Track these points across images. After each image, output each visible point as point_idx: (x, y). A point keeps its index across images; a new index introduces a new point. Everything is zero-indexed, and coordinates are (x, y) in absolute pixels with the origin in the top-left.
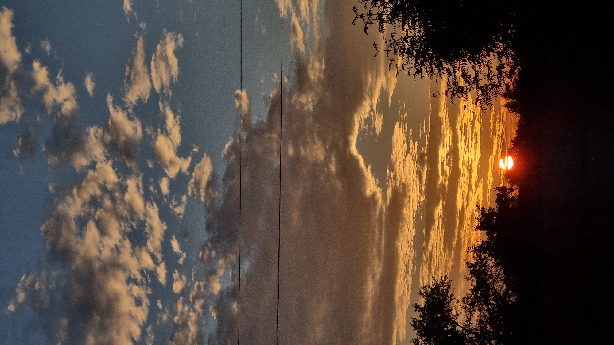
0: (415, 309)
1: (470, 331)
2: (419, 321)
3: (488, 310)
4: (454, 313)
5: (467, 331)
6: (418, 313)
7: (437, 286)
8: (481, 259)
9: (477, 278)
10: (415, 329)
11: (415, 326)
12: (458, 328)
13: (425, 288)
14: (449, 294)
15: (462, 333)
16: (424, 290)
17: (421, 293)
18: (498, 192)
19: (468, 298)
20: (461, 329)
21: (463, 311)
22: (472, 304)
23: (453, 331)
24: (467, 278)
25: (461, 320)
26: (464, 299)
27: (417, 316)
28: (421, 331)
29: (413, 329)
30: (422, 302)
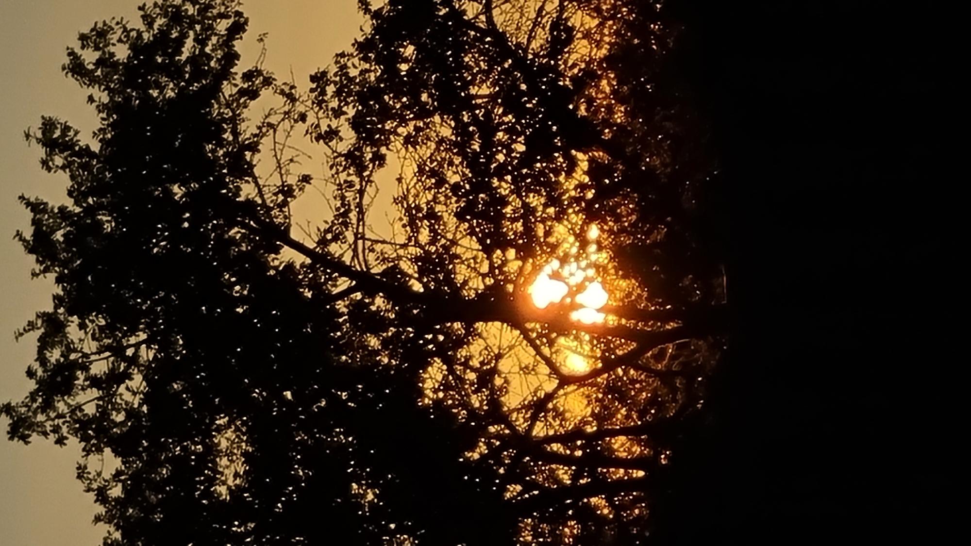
0: (41, 152)
10: (46, 270)
16: (97, 48)
26: (320, 79)
29: (38, 268)
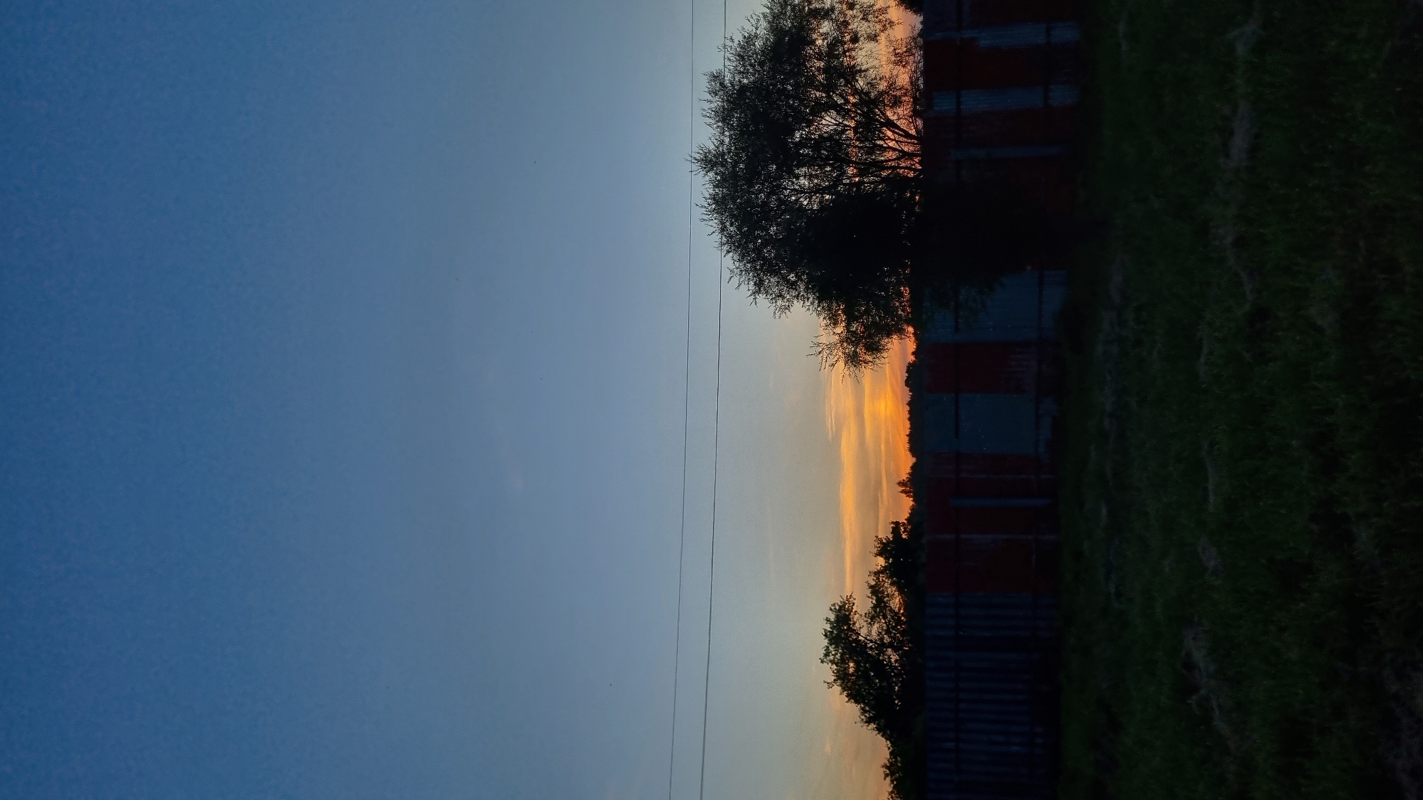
1: (871, 641)
2: (829, 631)
3: (886, 623)
4: (857, 625)
5: (868, 640)
6: (829, 626)
7: (845, 604)
8: (879, 581)
9: (877, 596)
11: (826, 635)
12: (860, 638)
13: (834, 605)
14: (854, 611)
15: (864, 641)
17: (831, 609)
18: (892, 525)
19: (869, 613)
20: (863, 639)
21: (865, 624)
22: (872, 619)
23: (857, 641)
24: (869, 597)
25: (863, 632)
27: (828, 627)
28: (830, 640)
30: (832, 617)
